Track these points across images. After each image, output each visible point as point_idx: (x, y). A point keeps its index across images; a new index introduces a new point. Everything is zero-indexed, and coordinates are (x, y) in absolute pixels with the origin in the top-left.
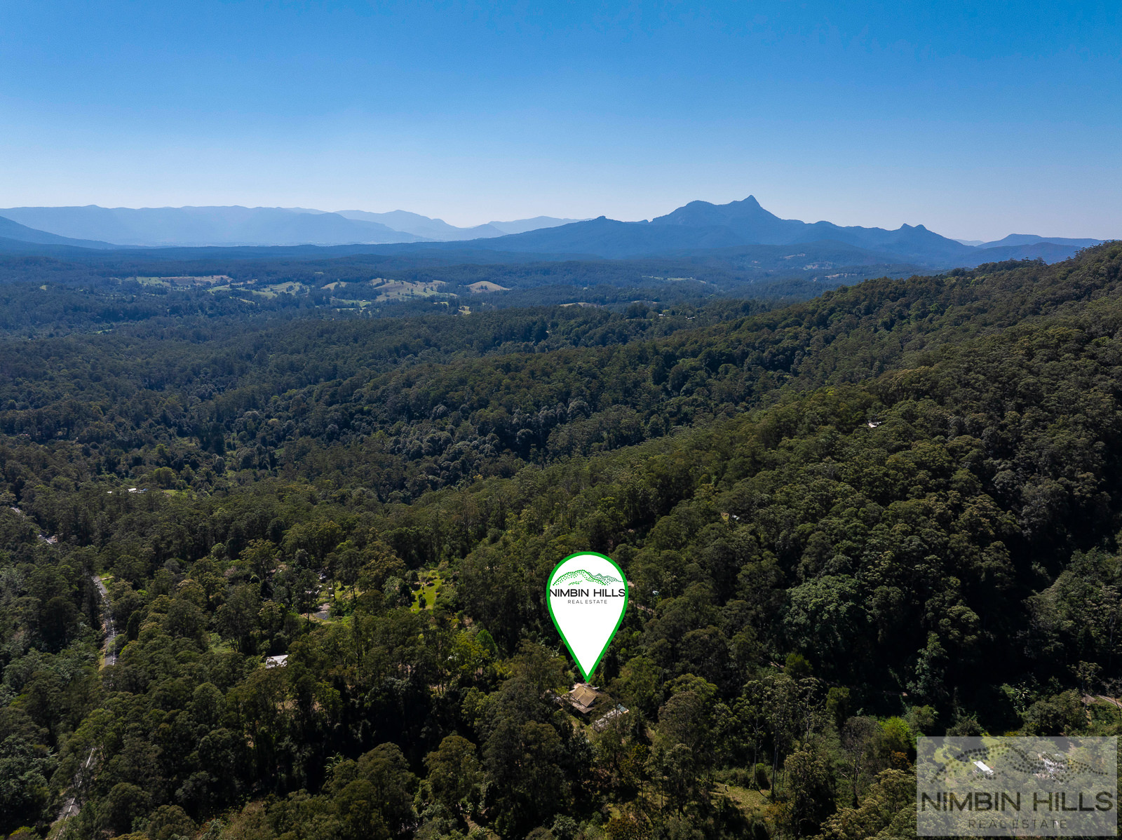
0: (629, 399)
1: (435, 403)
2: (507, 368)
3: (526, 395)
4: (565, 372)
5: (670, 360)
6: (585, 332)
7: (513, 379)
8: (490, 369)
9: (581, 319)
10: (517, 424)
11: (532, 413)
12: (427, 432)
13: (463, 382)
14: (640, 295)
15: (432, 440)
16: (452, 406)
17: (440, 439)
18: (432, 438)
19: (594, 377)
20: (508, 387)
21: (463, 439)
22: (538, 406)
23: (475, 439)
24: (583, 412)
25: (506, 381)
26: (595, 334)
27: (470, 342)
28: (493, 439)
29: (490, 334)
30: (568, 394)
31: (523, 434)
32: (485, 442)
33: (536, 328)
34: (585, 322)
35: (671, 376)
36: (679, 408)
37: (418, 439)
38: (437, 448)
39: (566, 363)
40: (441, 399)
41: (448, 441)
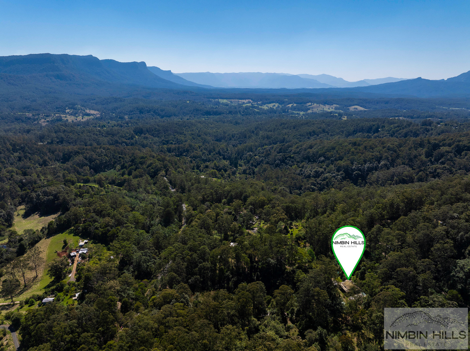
0: (410, 163)
1: (320, 156)
2: (354, 144)
3: (361, 156)
4: (381, 148)
5: (436, 146)
6: (397, 131)
7: (356, 149)
8: (346, 144)
9: (396, 125)
10: (354, 169)
11: (362, 165)
12: (314, 168)
13: (334, 148)
14: (432, 115)
15: (316, 172)
16: (327, 158)
17: (319, 171)
18: (316, 171)
19: (395, 151)
20: (353, 153)
21: (329, 172)
22: (365, 162)
23: (334, 173)
24: (387, 167)
25: (353, 150)
26: (402, 132)
27: (343, 132)
28: (342, 174)
29: (352, 129)
30: (381, 158)
31: (356, 173)
32: (338, 175)
33: (374, 128)
34: (398, 126)
35: (434, 154)
36: (436, 170)
37: (310, 170)
38: (317, 175)
39: (382, 144)
40: (323, 155)
41: (322, 173)
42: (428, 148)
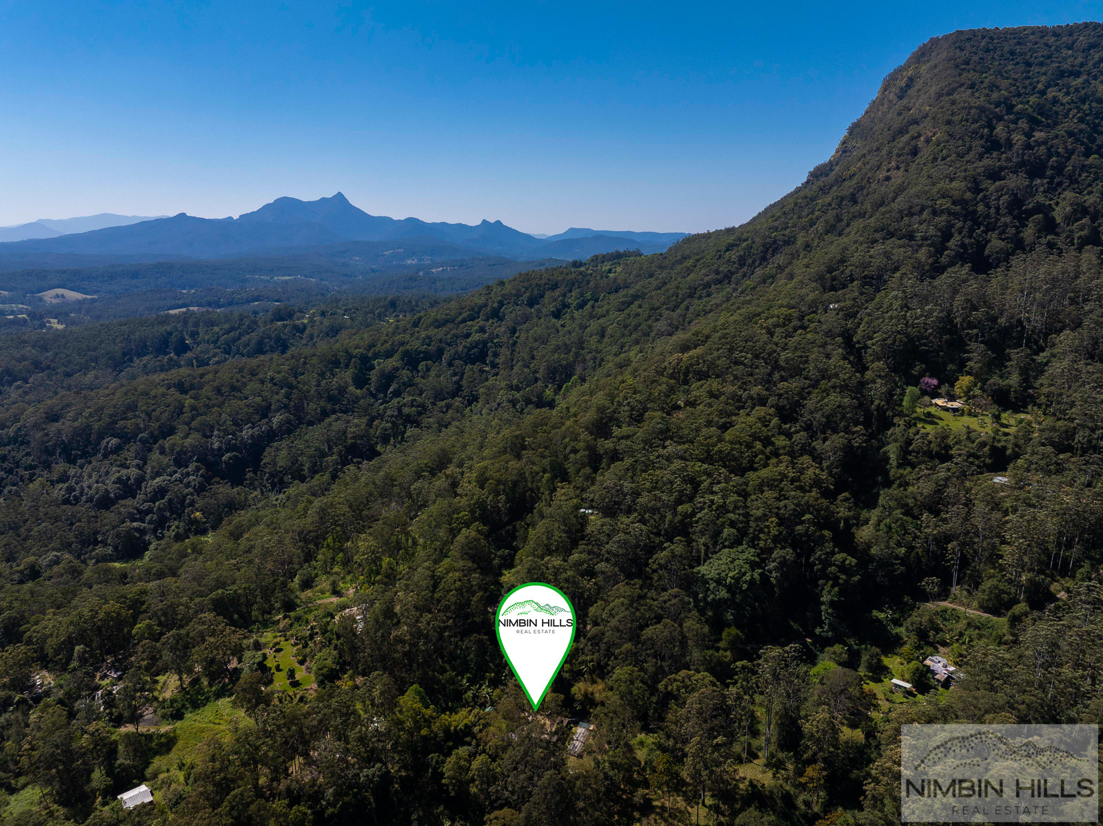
0: (337, 407)
1: (101, 436)
2: (182, 388)
3: (220, 415)
4: (258, 386)
6: (235, 340)
7: (195, 398)
8: (162, 390)
9: (227, 326)
10: (220, 449)
11: (234, 434)
12: (107, 473)
13: (132, 407)
15: (119, 481)
16: (126, 438)
17: (129, 478)
18: (119, 478)
19: (291, 387)
20: (193, 408)
21: (158, 474)
22: (238, 424)
23: (175, 472)
24: (288, 429)
25: (188, 402)
26: (249, 340)
28: (198, 469)
30: (268, 408)
31: (230, 458)
32: (188, 474)
33: (173, 339)
34: (232, 329)
35: (374, 379)
36: (399, 410)
37: (97, 482)
38: (128, 489)
39: (253, 375)
40: (110, 430)
41: (140, 480)
42: (356, 367)
